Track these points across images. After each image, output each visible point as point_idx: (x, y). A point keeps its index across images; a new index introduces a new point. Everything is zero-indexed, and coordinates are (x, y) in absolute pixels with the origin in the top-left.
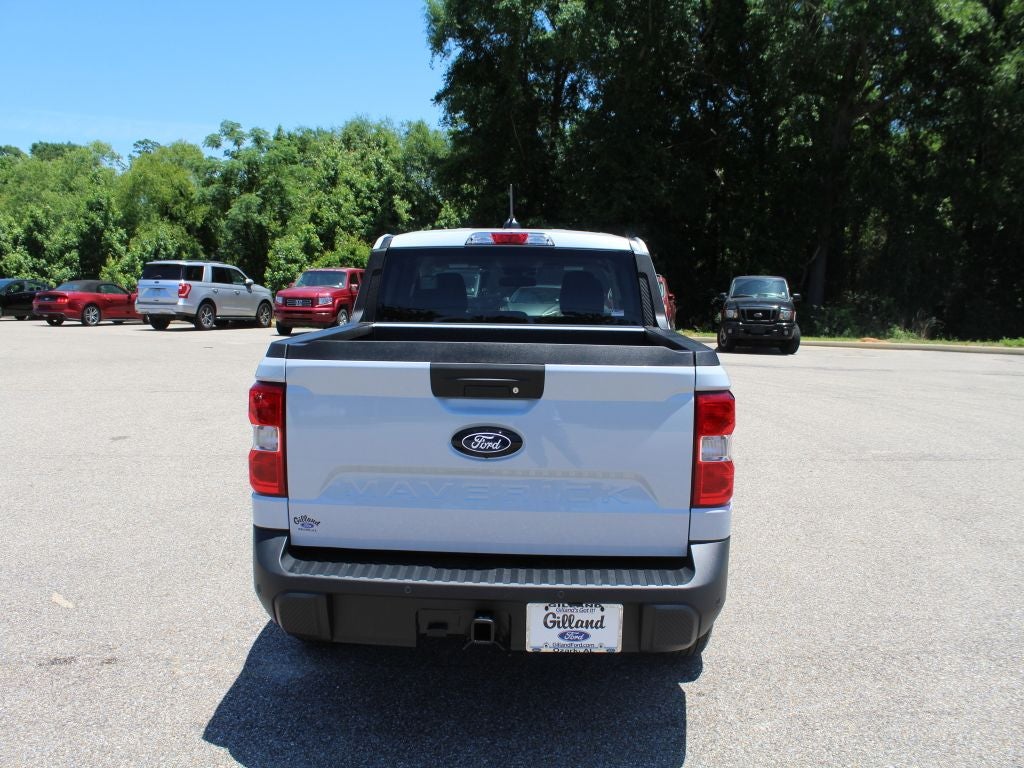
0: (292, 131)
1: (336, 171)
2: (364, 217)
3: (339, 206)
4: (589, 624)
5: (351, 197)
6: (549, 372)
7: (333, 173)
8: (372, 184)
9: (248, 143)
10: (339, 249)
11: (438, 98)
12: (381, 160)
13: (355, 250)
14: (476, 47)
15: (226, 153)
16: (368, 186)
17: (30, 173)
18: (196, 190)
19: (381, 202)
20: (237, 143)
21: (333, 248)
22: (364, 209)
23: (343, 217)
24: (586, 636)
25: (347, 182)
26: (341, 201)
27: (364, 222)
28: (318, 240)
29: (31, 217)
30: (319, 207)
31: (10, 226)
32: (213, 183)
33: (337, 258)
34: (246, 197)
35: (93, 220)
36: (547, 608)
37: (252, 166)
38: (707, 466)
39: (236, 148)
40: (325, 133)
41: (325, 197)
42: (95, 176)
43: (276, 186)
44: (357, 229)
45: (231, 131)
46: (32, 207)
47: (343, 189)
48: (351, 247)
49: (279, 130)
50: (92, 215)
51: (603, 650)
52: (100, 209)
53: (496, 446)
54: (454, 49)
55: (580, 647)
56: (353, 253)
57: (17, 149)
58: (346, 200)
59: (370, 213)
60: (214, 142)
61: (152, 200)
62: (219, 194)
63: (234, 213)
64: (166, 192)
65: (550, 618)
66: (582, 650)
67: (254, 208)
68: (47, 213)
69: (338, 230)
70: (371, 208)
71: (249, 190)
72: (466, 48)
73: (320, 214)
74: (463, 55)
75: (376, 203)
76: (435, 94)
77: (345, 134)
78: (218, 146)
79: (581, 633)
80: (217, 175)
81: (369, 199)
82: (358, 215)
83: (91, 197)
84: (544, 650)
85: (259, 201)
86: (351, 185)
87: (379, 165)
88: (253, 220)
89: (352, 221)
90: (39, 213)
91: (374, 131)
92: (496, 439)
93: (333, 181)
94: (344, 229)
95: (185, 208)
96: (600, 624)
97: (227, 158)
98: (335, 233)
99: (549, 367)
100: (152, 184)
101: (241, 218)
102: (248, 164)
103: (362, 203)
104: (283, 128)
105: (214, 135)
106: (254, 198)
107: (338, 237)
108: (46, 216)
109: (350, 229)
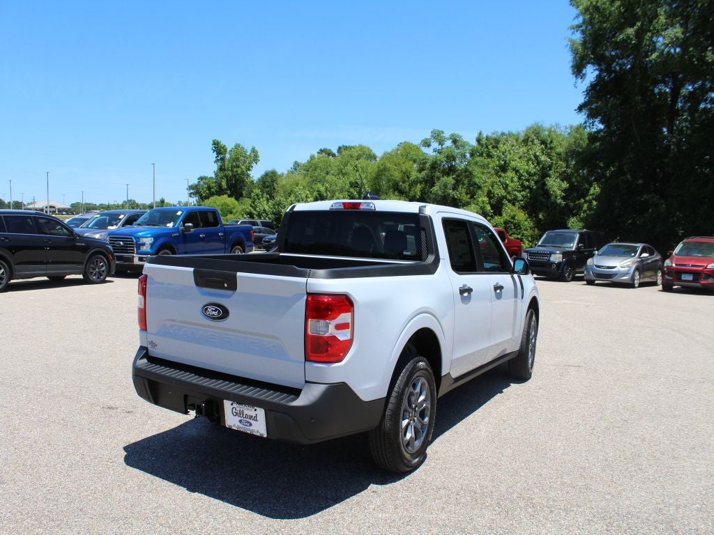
0: (490, 135)
1: (506, 161)
2: (524, 193)
3: (507, 185)
4: (251, 417)
5: (516, 179)
6: (240, 276)
7: (503, 163)
8: (530, 170)
9: (448, 143)
10: (504, 215)
11: (580, 108)
12: (538, 154)
13: (515, 216)
14: (609, 70)
15: (435, 150)
16: (528, 172)
17: (320, 165)
18: (414, 175)
19: (536, 183)
20: (441, 143)
21: (500, 214)
22: (524, 188)
23: (509, 193)
24: (251, 425)
25: (514, 169)
26: (508, 182)
27: (524, 197)
28: (489, 208)
29: (318, 191)
30: (492, 186)
31: (306, 197)
32: (424, 170)
33: (502, 221)
34: (445, 179)
35: (352, 193)
36: (232, 404)
37: (451, 158)
38: (313, 337)
39: (440, 146)
40: (513, 135)
41: (497, 179)
42: (356, 166)
43: (465, 172)
44: (518, 201)
45: (437, 136)
46: (319, 185)
47: (510, 174)
48: (512, 214)
49: (480, 134)
50: (352, 190)
51: (258, 434)
52: (357, 187)
53: (216, 313)
54: (591, 73)
55: (248, 430)
56: (513, 218)
57: (330, 150)
58: (512, 181)
59: (527, 191)
60: (427, 144)
61: (389, 181)
62: (427, 177)
63: (435, 190)
64: (397, 175)
65: (234, 410)
66: (249, 432)
67: (449, 186)
68: (326, 190)
69: (505, 202)
70: (528, 187)
71: (448, 175)
72: (601, 71)
73: (493, 191)
74: (598, 77)
75: (532, 183)
76: (578, 106)
77: (526, 135)
78: (429, 146)
79: (248, 422)
80: (428, 165)
81: (528, 180)
82: (520, 192)
83: (352, 179)
84: (233, 428)
85: (453, 182)
86: (516, 171)
87: (536, 157)
88: (449, 194)
89: (515, 195)
90: (322, 189)
91: (547, 133)
92: (215, 311)
93: (504, 168)
94: (509, 201)
95: (409, 185)
96: (255, 418)
97: (434, 154)
98: (502, 204)
99: (239, 274)
100: (389, 171)
101: (440, 193)
102: (447, 157)
103: (523, 183)
104: (483, 133)
105: (426, 139)
106: (450, 180)
107: (504, 207)
108: (326, 191)
109: (513, 201)
